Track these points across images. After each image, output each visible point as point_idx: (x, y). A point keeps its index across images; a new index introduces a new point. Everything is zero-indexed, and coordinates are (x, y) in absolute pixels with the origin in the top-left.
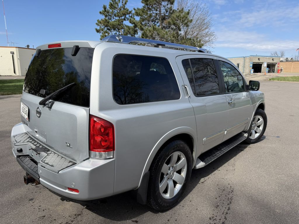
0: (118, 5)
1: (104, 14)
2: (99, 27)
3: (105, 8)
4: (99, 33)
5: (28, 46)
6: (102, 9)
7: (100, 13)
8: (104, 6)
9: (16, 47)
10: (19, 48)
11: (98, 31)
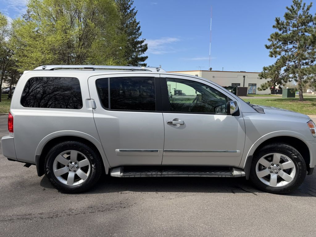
0: (296, 14)
1: (277, 27)
2: (271, 42)
3: (277, 21)
4: (269, 49)
5: (211, 69)
6: (275, 23)
7: (274, 27)
8: (276, 18)
9: (200, 71)
10: (202, 71)
11: (268, 47)
